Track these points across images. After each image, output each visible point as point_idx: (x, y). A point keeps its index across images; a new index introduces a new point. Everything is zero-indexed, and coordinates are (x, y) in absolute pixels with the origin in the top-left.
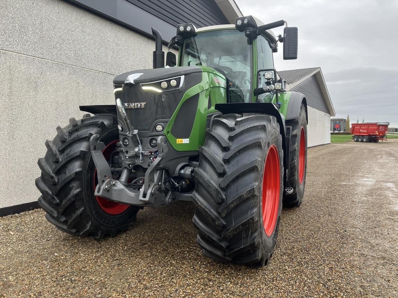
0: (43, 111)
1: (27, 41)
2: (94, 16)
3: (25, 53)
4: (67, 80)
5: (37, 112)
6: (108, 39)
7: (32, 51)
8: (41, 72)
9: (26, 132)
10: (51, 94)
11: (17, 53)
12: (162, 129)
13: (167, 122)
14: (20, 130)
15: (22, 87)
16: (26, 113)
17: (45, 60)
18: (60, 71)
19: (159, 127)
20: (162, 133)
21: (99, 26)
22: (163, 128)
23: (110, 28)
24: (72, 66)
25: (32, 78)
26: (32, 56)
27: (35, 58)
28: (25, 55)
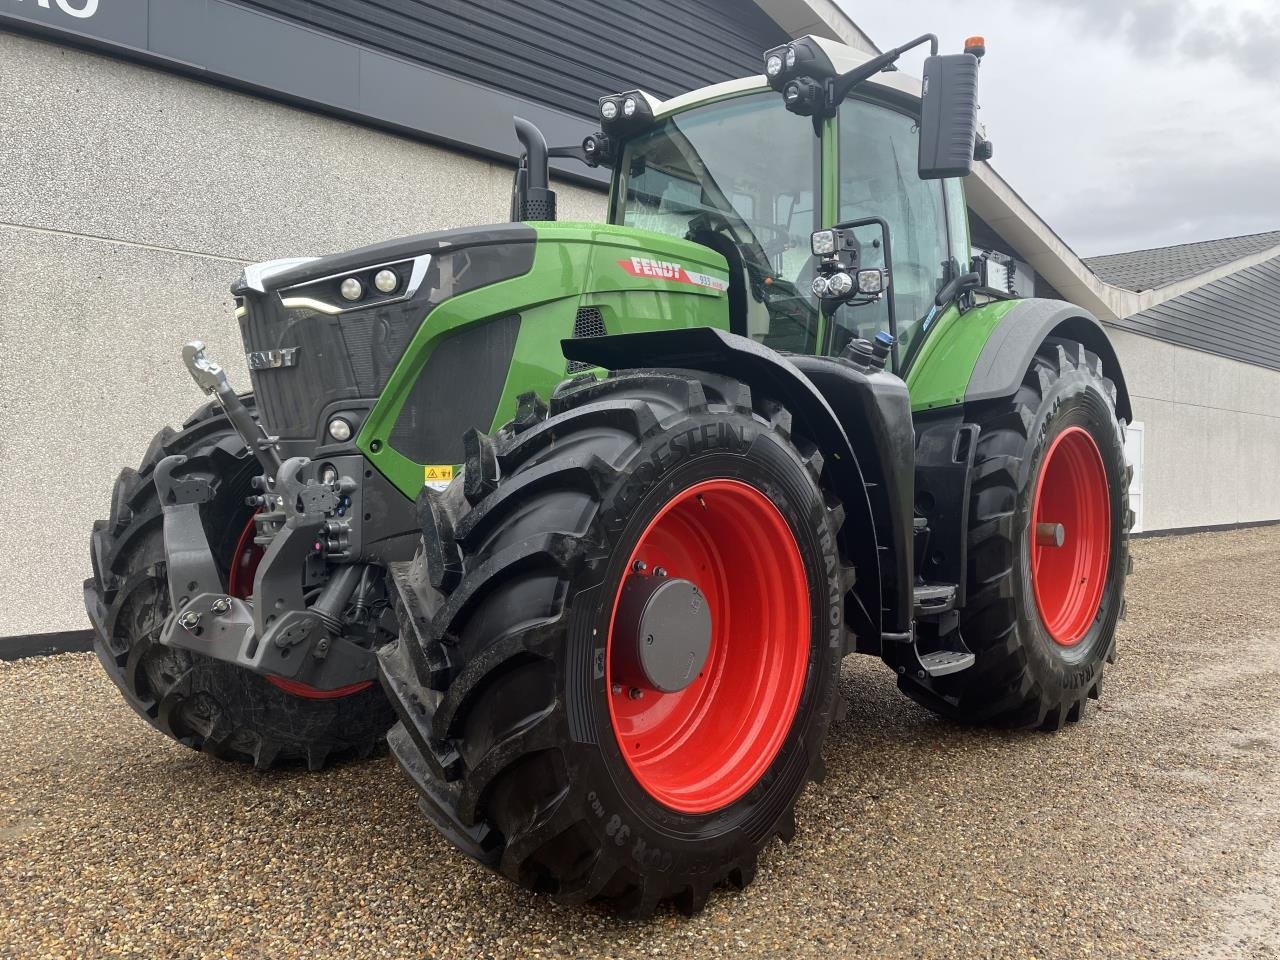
0: (101, 382)
1: (56, 195)
2: (285, 110)
3: (49, 225)
4: (184, 296)
5: (81, 385)
6: (335, 172)
7: (71, 218)
8: (97, 276)
9: (41, 440)
10: (127, 335)
11: (23, 226)
12: (348, 433)
13: (367, 409)
14: (26, 434)
15: (36, 316)
16: (44, 387)
17: (112, 242)
18: (161, 271)
19: (340, 427)
20: (349, 445)
21: (303, 137)
22: (353, 430)
23: (345, 139)
24: (204, 256)
25: (68, 293)
26: (69, 232)
27: (79, 237)
28: (47, 232)
